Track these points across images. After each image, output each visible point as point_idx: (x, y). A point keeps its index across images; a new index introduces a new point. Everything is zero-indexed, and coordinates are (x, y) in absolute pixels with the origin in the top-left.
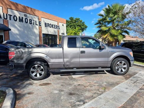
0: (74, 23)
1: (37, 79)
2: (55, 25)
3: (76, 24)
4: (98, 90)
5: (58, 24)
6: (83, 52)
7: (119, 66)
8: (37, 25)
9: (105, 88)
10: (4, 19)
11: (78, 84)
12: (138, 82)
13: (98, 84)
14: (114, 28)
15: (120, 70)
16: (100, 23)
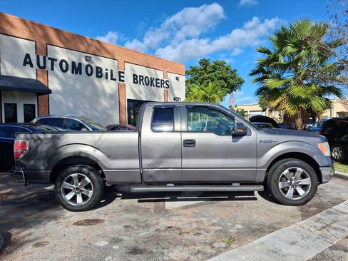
0: (210, 72)
1: (77, 208)
2: (157, 79)
3: (215, 76)
4: (211, 244)
5: (165, 76)
6: (189, 143)
7: (289, 181)
8: (115, 80)
9: (232, 240)
10: (38, 68)
11: (169, 225)
12: (334, 225)
13: (219, 228)
14: (299, 83)
15: (291, 191)
16: (262, 71)
